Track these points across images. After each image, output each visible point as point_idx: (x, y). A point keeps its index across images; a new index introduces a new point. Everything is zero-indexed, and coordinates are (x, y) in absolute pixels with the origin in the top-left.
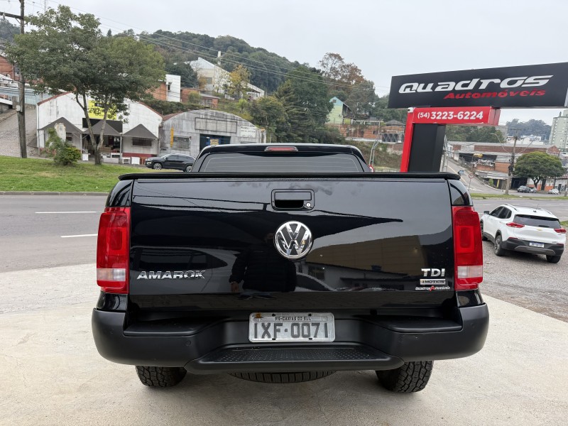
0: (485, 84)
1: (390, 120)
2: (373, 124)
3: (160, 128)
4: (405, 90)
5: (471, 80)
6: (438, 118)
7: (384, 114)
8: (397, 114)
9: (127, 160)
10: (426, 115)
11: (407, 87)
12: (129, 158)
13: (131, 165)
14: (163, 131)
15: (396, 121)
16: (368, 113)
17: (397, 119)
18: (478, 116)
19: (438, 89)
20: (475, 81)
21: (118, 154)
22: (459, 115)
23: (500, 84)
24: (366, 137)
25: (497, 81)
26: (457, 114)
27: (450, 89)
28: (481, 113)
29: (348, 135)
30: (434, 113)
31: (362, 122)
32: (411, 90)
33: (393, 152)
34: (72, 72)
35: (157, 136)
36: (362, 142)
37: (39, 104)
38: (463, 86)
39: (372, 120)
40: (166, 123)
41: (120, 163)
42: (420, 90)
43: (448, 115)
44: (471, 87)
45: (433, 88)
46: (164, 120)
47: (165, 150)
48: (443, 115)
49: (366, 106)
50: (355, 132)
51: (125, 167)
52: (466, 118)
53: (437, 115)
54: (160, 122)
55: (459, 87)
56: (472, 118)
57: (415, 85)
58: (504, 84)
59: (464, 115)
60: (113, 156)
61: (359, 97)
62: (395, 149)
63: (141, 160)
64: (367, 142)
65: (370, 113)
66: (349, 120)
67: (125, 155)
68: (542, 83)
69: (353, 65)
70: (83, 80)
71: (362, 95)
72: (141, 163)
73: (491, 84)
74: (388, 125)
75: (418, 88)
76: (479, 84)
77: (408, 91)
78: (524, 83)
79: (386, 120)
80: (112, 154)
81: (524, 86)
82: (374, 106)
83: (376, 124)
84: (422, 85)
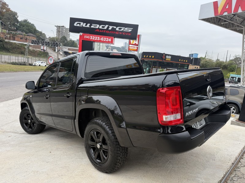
0: (111, 28)
1: (28, 33)
2: (19, 34)
4: (77, 25)
5: (105, 25)
6: (93, 39)
7: (25, 30)
8: (31, 31)
10: (88, 37)
11: (78, 23)
15: (32, 34)
16: (15, 28)
17: (32, 33)
18: (109, 40)
19: (92, 27)
20: (107, 26)
22: (102, 39)
23: (116, 29)
24: (16, 41)
25: (115, 27)
26: (101, 38)
27: (97, 27)
28: (110, 39)
29: (6, 38)
30: (91, 37)
31: (13, 32)
32: (80, 25)
33: (32, 49)
36: (15, 43)
38: (103, 27)
39: (19, 32)
42: (84, 26)
43: (97, 39)
44: (105, 28)
45: (90, 26)
48: (95, 38)
49: (14, 25)
50: (10, 37)
52: (104, 40)
53: (93, 38)
55: (101, 27)
56: (107, 41)
57: (82, 23)
58: (117, 29)
59: (104, 39)
61: (9, 19)
62: (33, 48)
64: (18, 43)
65: (16, 28)
66: (6, 30)
68: (130, 31)
69: (3, 1)
71: (11, 18)
73: (113, 28)
74: (28, 36)
75: (83, 25)
76: (108, 27)
77: (78, 25)
78: (124, 30)
79: (26, 33)
81: (124, 31)
82: (18, 25)
83: (21, 34)
84: (85, 24)
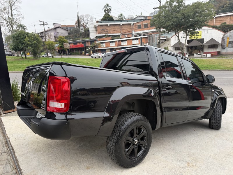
3: (222, 38)
9: (205, 55)
12: (206, 55)
13: (207, 57)
14: (224, 39)
21: (201, 53)
34: (170, 24)
35: (220, 42)
37: (171, 37)
40: (226, 35)
41: (201, 57)
46: (225, 34)
47: (225, 48)
51: (204, 59)
54: (223, 35)
60: (199, 54)
63: (211, 55)
67: (204, 53)
70: (176, 26)
72: (211, 56)
80: (198, 53)
